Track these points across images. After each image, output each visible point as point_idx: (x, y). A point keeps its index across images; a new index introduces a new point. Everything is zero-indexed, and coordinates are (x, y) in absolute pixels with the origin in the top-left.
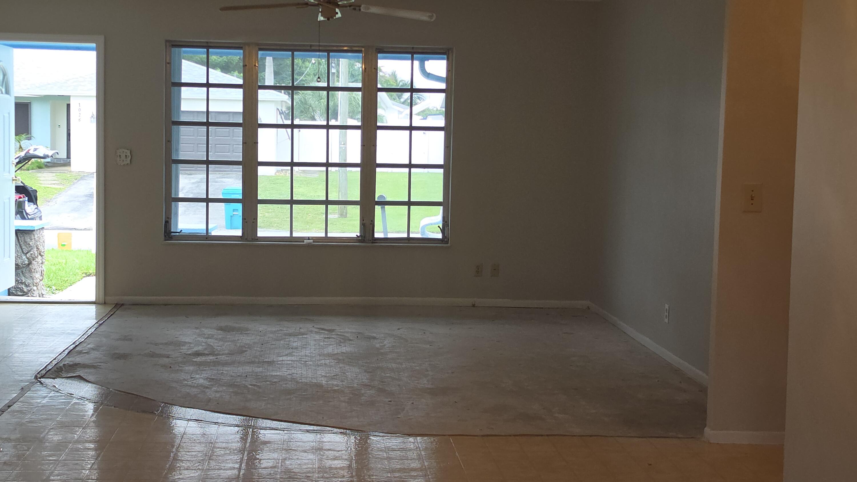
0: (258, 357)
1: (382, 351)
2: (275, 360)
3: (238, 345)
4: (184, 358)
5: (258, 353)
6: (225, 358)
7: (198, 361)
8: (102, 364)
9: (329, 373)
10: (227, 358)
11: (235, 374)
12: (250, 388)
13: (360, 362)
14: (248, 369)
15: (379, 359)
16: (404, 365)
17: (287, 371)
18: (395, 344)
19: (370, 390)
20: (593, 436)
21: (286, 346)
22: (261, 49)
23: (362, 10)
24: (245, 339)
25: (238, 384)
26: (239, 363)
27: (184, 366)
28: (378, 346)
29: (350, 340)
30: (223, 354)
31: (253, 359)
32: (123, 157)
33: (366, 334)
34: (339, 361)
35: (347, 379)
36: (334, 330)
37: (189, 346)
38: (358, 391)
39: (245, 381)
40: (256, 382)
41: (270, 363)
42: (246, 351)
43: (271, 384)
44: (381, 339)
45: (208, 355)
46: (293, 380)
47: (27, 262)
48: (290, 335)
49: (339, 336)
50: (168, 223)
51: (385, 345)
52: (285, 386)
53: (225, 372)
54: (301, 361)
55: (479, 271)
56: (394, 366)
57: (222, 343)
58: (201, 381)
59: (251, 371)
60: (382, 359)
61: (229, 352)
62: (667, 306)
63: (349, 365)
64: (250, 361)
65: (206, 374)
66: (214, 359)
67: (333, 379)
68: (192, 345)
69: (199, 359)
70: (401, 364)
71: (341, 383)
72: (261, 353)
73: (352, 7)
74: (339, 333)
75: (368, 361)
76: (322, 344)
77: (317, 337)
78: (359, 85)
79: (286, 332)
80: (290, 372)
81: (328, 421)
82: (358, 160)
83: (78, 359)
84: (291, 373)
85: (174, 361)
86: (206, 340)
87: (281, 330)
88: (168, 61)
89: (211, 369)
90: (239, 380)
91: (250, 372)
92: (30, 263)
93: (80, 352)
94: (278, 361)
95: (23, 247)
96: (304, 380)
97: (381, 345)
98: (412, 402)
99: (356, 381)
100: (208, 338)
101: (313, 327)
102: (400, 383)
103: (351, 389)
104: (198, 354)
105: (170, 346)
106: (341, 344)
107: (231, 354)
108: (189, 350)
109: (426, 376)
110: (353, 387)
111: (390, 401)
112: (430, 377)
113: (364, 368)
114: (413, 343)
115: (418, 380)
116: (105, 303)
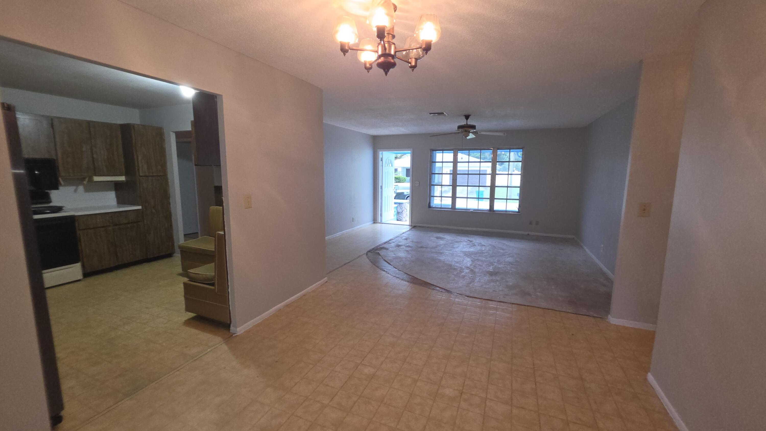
0: (440, 250)
1: (484, 252)
3: (437, 244)
8: (391, 248)
9: (458, 260)
12: (426, 264)
13: (473, 256)
15: (480, 255)
18: (490, 249)
19: (468, 270)
20: (550, 309)
21: (452, 246)
22: (459, 150)
23: (479, 133)
24: (441, 242)
25: (424, 262)
26: (431, 252)
27: (413, 251)
28: (483, 249)
29: (475, 246)
30: (429, 248)
31: (437, 251)
32: (417, 184)
33: (482, 244)
34: (466, 255)
35: (462, 264)
36: (473, 241)
37: (421, 244)
39: (427, 261)
40: (431, 261)
41: (441, 253)
42: (438, 247)
43: (435, 263)
44: (486, 246)
46: (444, 262)
47: (401, 211)
49: (473, 244)
50: (430, 203)
52: (439, 264)
53: (424, 256)
54: (452, 253)
55: (531, 223)
56: (484, 259)
57: (433, 243)
59: (433, 256)
61: (432, 247)
62: (602, 246)
63: (468, 257)
65: (418, 256)
66: (425, 250)
67: (457, 263)
69: (420, 249)
71: (459, 265)
72: (442, 249)
73: (475, 133)
75: (476, 256)
76: (465, 247)
77: (465, 243)
78: (491, 161)
82: (489, 185)
83: (386, 246)
84: (445, 259)
88: (431, 155)
92: (402, 212)
94: (445, 253)
95: (401, 207)
96: (447, 262)
97: (485, 249)
98: (479, 278)
99: (465, 265)
101: (466, 239)
102: (481, 267)
106: (471, 247)
109: (493, 265)
110: (462, 268)
111: (471, 277)
112: (494, 266)
113: (472, 259)
114: (498, 249)
115: (488, 267)
116: (411, 226)
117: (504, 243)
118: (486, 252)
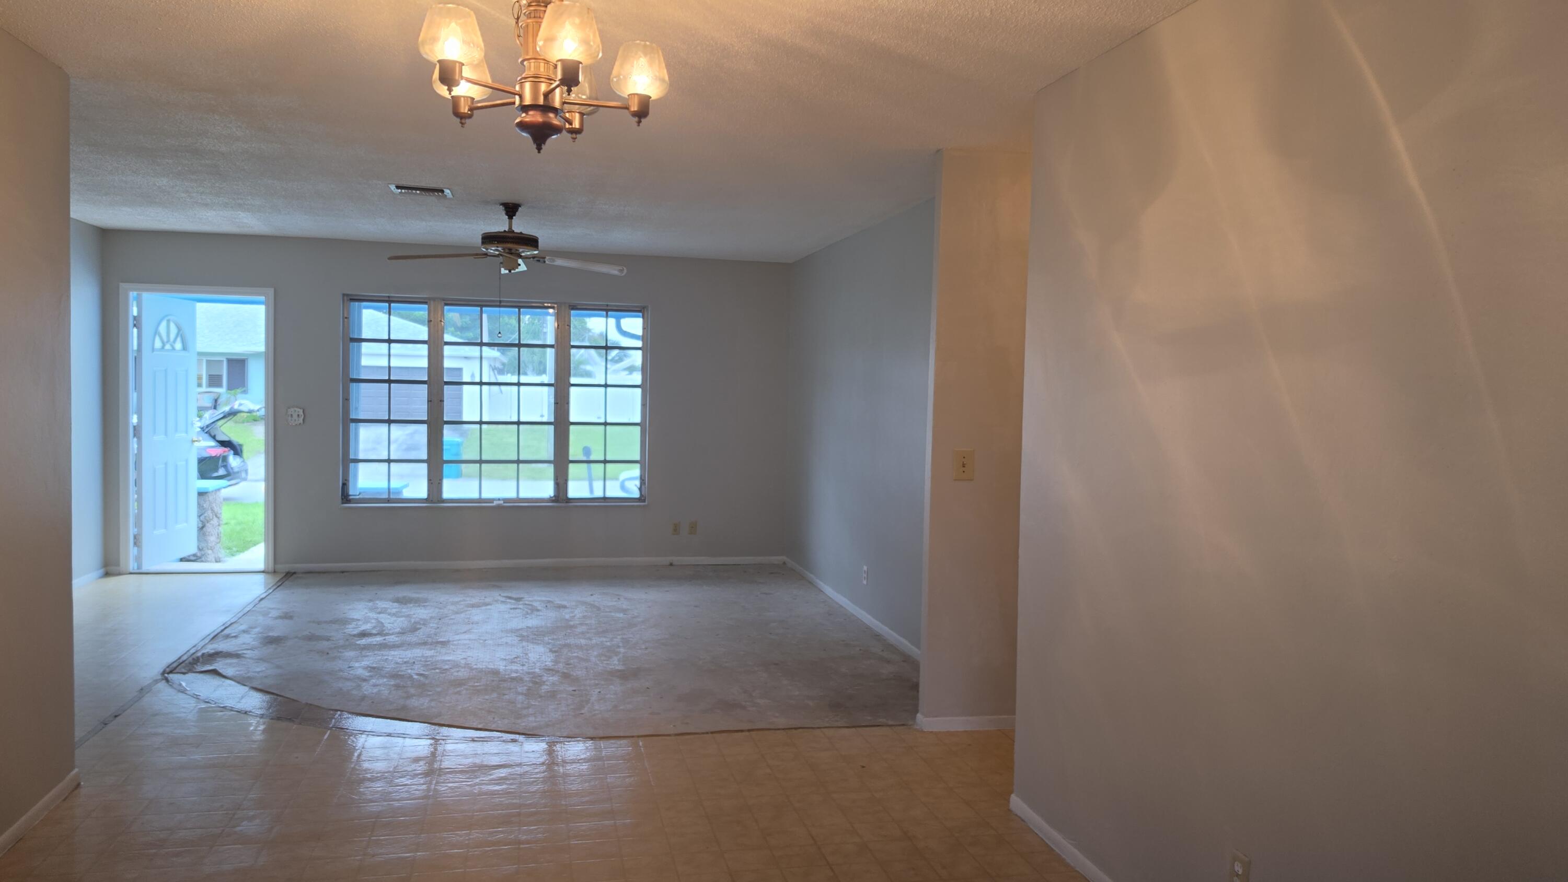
0: (432, 636)
1: (572, 623)
2: (451, 639)
3: (413, 620)
4: (347, 640)
5: (433, 631)
6: (395, 638)
7: (361, 643)
8: (249, 652)
9: (509, 655)
10: (397, 639)
11: (401, 660)
12: (414, 679)
13: (546, 639)
14: (418, 652)
15: (567, 634)
16: (594, 641)
17: (461, 655)
18: (587, 614)
19: (553, 676)
20: (799, 728)
21: (466, 621)
22: (447, 305)
23: (547, 262)
24: (421, 613)
25: (402, 673)
26: (409, 644)
27: (344, 651)
28: (567, 617)
29: (538, 610)
30: (392, 634)
31: (426, 639)
32: (295, 416)
33: (556, 603)
34: (523, 638)
35: (529, 663)
36: (522, 598)
37: (357, 625)
38: (539, 678)
39: (411, 669)
40: (424, 671)
41: (444, 644)
42: (420, 628)
43: (441, 673)
44: (572, 609)
45: (375, 635)
46: (467, 666)
48: (473, 606)
49: (527, 606)
50: (345, 485)
51: (574, 616)
52: (456, 674)
53: (390, 658)
54: (480, 639)
55: (676, 529)
56: (583, 642)
57: (395, 619)
58: (360, 672)
59: (420, 655)
60: (570, 633)
61: (401, 630)
62: (865, 568)
63: (533, 643)
64: (423, 641)
65: (369, 661)
66: (381, 640)
67: (512, 662)
68: (360, 623)
69: (363, 641)
70: (590, 639)
71: (521, 668)
72: (437, 631)
73: (536, 259)
74: (527, 603)
75: (555, 637)
76: (507, 616)
77: (503, 607)
78: (552, 342)
79: (469, 602)
80: (464, 655)
81: (499, 722)
82: (551, 418)
83: (222, 646)
84: (465, 657)
85: (335, 644)
86: (378, 615)
87: (464, 600)
88: (346, 316)
89: (375, 654)
90: (405, 668)
91: (419, 657)
93: (228, 636)
94: (453, 641)
96: (479, 666)
97: (571, 615)
98: (599, 690)
99: (538, 664)
100: (380, 613)
101: (500, 595)
102: (587, 664)
103: (531, 676)
104: (364, 634)
105: (333, 625)
106: (528, 616)
107: (402, 633)
108: (355, 629)
109: (617, 654)
110: (534, 672)
111: (575, 691)
112: (621, 655)
113: (550, 646)
114: (606, 612)
115: (608, 660)
116: (275, 572)
117: (618, 595)
118: (581, 624)
